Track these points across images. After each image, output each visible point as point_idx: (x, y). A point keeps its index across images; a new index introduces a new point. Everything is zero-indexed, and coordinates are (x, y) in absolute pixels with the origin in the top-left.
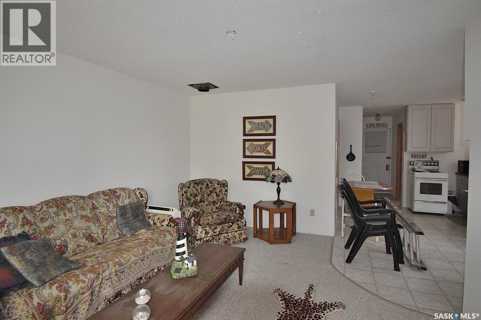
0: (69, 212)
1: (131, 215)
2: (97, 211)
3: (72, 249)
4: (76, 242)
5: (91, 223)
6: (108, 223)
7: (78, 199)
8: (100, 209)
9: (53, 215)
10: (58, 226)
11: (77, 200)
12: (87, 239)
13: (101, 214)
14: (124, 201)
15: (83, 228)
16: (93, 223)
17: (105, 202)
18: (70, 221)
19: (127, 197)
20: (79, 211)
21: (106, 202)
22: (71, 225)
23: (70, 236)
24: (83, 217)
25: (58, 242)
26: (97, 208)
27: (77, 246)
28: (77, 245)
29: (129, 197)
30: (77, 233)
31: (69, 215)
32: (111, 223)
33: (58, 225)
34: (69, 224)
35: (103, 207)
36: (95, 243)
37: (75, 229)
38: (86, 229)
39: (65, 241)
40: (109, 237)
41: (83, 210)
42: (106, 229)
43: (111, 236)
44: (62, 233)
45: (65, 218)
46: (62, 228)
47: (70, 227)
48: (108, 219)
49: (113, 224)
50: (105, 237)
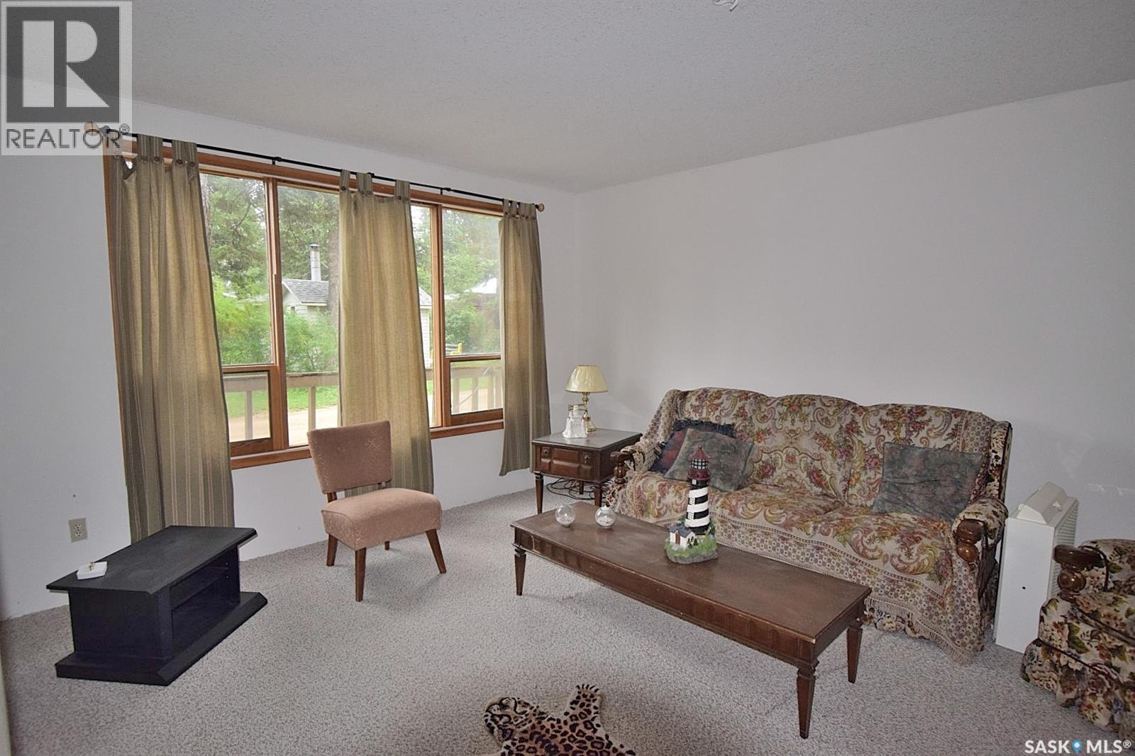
0: (801, 421)
1: (915, 473)
2: (856, 438)
3: (779, 478)
4: (791, 470)
5: (830, 452)
6: (864, 468)
7: (829, 405)
8: (863, 437)
9: (777, 416)
10: (775, 435)
11: (825, 405)
12: (810, 474)
13: (861, 446)
14: (931, 440)
15: (809, 454)
16: (832, 455)
17: (878, 426)
18: (797, 434)
19: (947, 433)
20: (817, 424)
21: (882, 427)
22: (793, 441)
23: (784, 457)
24: (818, 436)
25: (765, 457)
26: (859, 433)
27: (789, 477)
28: (789, 475)
29: (953, 435)
30: (797, 457)
31: (798, 424)
32: (873, 472)
33: (776, 432)
34: (792, 437)
35: (870, 433)
36: (821, 489)
37: (797, 449)
38: (813, 457)
39: (776, 460)
40: (857, 496)
41: (825, 426)
42: (856, 476)
43: (861, 495)
44: (776, 447)
45: (791, 427)
46: (780, 440)
47: (791, 443)
48: (868, 461)
49: (875, 475)
50: (850, 491)
